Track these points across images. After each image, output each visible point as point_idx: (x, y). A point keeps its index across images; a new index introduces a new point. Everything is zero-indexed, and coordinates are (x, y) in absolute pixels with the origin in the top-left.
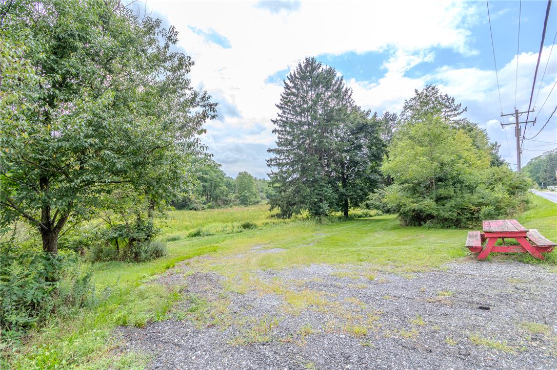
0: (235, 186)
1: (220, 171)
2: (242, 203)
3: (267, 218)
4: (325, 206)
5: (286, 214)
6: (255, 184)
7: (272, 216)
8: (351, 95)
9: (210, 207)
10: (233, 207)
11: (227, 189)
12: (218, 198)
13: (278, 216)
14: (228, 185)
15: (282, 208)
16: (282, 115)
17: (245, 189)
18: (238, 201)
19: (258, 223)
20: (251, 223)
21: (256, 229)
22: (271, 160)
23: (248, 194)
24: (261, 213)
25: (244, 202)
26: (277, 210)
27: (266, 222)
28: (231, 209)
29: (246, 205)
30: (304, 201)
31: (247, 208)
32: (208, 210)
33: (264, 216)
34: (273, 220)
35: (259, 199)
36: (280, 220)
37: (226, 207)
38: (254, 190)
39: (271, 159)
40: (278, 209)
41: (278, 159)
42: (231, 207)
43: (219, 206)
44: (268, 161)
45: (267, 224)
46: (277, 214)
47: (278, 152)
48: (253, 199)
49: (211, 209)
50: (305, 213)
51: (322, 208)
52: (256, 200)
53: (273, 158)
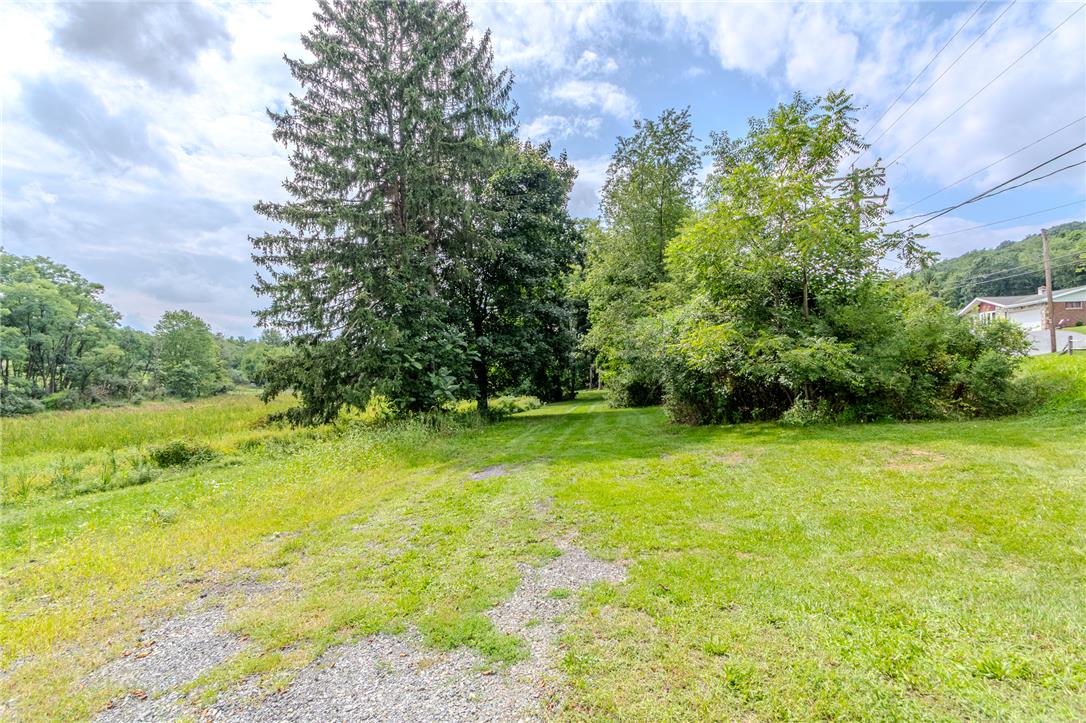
0: (151, 348)
1: (100, 306)
2: (173, 393)
3: (254, 426)
4: (444, 380)
5: (320, 408)
6: (215, 345)
7: (272, 419)
8: (508, 87)
9: (55, 406)
10: (143, 403)
11: (122, 353)
12: (91, 378)
13: (295, 417)
14: (129, 342)
15: (308, 390)
16: (307, 102)
17: (186, 357)
18: (162, 389)
19: (221, 444)
20: (190, 446)
21: (212, 464)
22: (269, 241)
23: (193, 370)
24: (232, 415)
25: (182, 388)
26: (290, 399)
27: (247, 438)
28: (136, 408)
29: (187, 396)
30: (381, 369)
31: (188, 405)
32: (50, 413)
33: (239, 423)
34: (274, 432)
35: (228, 382)
36: (301, 430)
37: (117, 403)
38: (213, 360)
39: (268, 237)
40: (296, 396)
41: (295, 240)
42: (137, 403)
43: (94, 401)
44: (257, 242)
45: (252, 444)
46: (291, 410)
47: (295, 215)
48: (210, 382)
49: (57, 412)
50: (378, 405)
51: (437, 387)
52: (220, 385)
53: (275, 234)
